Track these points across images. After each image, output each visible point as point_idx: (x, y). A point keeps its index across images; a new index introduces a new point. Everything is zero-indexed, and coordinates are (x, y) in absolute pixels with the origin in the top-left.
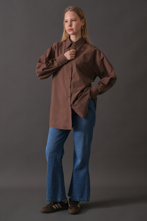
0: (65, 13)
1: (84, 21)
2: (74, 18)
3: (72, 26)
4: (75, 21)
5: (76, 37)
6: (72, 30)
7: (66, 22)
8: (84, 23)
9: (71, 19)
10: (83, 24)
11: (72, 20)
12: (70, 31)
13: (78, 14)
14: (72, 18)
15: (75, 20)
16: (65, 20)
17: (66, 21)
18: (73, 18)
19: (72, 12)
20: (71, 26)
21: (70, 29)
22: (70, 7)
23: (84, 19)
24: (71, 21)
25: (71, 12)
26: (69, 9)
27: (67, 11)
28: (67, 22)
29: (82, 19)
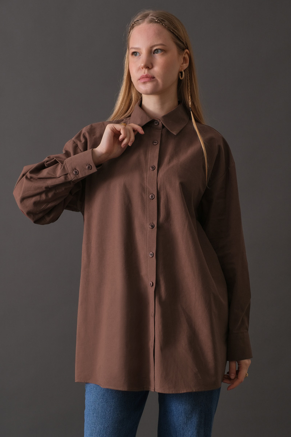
0: (133, 27)
1: (187, 56)
2: (160, 42)
3: (152, 67)
4: (162, 55)
5: (162, 102)
6: (152, 78)
7: (134, 53)
8: (188, 64)
9: (152, 47)
10: (184, 65)
11: (155, 48)
12: (144, 83)
13: (173, 33)
14: (156, 44)
15: (162, 50)
16: (132, 48)
17: (134, 50)
18: (157, 42)
19: (154, 27)
20: (150, 67)
21: (147, 77)
22: (147, 12)
23: (187, 50)
24: (152, 52)
25: (151, 24)
26: (146, 16)
27: (137, 23)
28: (136, 55)
29: (184, 50)
